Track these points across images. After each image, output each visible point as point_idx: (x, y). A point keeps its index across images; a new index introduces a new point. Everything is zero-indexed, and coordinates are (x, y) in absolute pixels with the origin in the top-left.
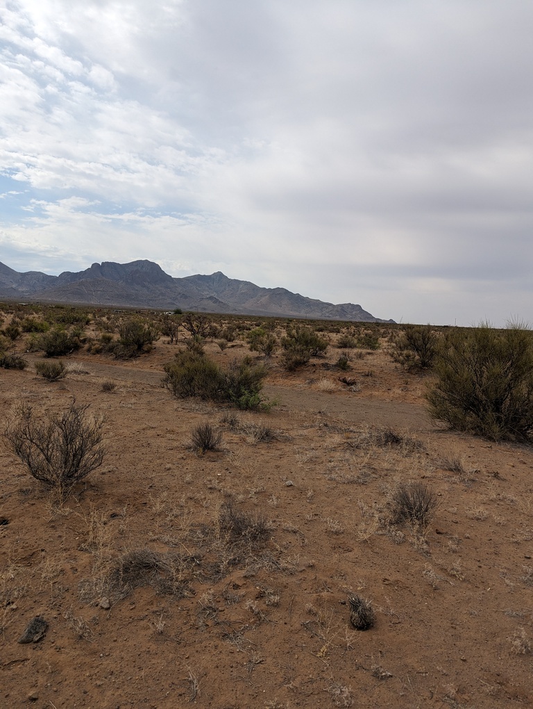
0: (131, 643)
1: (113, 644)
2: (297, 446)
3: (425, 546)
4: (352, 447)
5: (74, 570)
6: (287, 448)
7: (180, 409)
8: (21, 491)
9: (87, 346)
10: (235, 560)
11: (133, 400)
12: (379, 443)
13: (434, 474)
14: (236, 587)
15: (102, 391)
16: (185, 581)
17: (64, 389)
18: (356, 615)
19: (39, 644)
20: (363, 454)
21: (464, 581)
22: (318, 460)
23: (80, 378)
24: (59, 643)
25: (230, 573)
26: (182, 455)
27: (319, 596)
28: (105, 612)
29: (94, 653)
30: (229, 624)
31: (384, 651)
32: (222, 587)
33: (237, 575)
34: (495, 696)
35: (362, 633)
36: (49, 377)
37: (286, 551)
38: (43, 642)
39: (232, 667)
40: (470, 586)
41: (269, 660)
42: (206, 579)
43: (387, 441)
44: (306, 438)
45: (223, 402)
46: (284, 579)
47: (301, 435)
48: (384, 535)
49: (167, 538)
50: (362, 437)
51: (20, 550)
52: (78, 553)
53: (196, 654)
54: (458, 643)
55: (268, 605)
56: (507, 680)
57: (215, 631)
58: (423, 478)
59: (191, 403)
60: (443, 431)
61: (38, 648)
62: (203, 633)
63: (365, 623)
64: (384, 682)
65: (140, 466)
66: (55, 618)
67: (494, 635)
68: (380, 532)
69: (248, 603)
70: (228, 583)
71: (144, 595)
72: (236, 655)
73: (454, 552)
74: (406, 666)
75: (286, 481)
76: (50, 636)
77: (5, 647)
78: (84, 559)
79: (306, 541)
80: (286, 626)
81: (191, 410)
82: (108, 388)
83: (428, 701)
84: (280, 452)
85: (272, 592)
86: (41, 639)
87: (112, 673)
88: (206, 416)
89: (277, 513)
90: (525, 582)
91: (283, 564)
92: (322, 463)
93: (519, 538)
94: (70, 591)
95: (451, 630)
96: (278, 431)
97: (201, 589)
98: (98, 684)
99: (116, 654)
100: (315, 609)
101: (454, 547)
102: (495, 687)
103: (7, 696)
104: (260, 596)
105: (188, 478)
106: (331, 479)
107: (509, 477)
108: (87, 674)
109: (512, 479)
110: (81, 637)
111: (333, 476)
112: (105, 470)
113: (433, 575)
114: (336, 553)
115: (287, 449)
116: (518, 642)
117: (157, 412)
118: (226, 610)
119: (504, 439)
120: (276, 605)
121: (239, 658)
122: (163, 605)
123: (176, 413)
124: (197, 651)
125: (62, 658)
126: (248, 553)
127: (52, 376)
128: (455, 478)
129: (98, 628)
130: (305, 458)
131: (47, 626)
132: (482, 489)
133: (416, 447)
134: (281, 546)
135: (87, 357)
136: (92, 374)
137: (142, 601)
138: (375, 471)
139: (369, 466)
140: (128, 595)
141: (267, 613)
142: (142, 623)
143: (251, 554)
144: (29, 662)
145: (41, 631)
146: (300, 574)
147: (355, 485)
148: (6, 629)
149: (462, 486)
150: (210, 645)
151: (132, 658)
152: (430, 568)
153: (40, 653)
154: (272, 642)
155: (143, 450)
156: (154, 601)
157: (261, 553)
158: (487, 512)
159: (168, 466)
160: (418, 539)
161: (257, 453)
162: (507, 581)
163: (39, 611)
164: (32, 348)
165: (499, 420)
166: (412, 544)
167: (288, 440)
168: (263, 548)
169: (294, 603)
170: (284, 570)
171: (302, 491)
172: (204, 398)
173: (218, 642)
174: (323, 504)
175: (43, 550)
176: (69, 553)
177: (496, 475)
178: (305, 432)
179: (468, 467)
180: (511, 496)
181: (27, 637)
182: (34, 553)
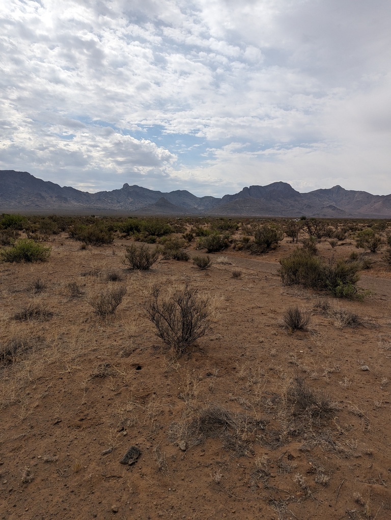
0: (193, 485)
1: (180, 482)
2: (383, 334)
5: (171, 412)
7: (285, 294)
8: (154, 347)
9: (233, 245)
10: (295, 431)
11: (251, 285)
14: (291, 457)
15: (232, 278)
16: (247, 441)
17: (208, 275)
19: (132, 467)
23: (224, 267)
24: (144, 470)
25: (289, 442)
26: (275, 332)
27: (371, 487)
28: (181, 453)
29: (166, 486)
30: (278, 491)
32: (278, 454)
33: (294, 447)
36: (200, 266)
37: (347, 433)
38: (135, 466)
42: (267, 443)
45: (321, 290)
46: (338, 461)
47: (389, 324)
49: (242, 401)
51: (141, 390)
52: (177, 400)
53: (242, 511)
55: (316, 483)
57: (264, 494)
59: (295, 290)
61: (130, 471)
62: (253, 492)
65: (241, 337)
66: (148, 449)
69: (297, 476)
70: (285, 452)
71: (214, 446)
75: (363, 365)
76: (140, 463)
77: (111, 463)
78: (180, 405)
79: (370, 427)
80: (330, 508)
81: (293, 295)
82: (236, 275)
84: (363, 338)
85: (323, 470)
86: (133, 464)
87: (172, 508)
88: (305, 301)
89: (346, 394)
91: (340, 446)
94: (164, 429)
96: (367, 318)
97: (260, 452)
98: (160, 514)
99: (180, 492)
100: (363, 500)
103: (100, 503)
104: (311, 472)
105: (273, 352)
108: (155, 503)
110: (160, 469)
112: (213, 337)
115: (371, 336)
117: (266, 295)
118: (277, 477)
120: (326, 485)
122: (225, 459)
123: (281, 297)
124: (243, 509)
125: (143, 484)
126: (309, 428)
127: (203, 266)
129: (174, 465)
131: (140, 454)
134: (343, 427)
135: (232, 253)
136: (234, 265)
137: (210, 450)
140: (201, 443)
141: (315, 490)
142: (206, 469)
143: (311, 430)
144: (122, 479)
145: (135, 457)
146: (355, 459)
148: (116, 449)
150: (256, 507)
151: (190, 499)
153: (130, 474)
155: (247, 324)
156: (220, 453)
157: (320, 431)
159: (261, 339)
161: (342, 336)
163: (140, 440)
164: (200, 247)
167: (374, 327)
168: (325, 426)
169: (343, 487)
170: (341, 452)
171: (377, 377)
172: (305, 286)
173: (263, 505)
175: (155, 393)
176: (171, 398)
181: (124, 460)
182: (149, 394)
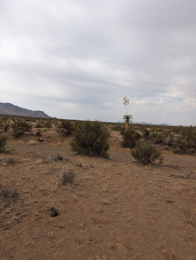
2: (25, 165)
3: (72, 189)
4: (46, 163)
6: (20, 165)
10: (6, 205)
12: (56, 160)
13: (74, 168)
14: (8, 213)
18: (53, 212)
20: (50, 165)
21: (84, 197)
22: (33, 168)
25: (5, 209)
27: (39, 210)
30: (7, 225)
31: (62, 220)
32: (2, 214)
33: (8, 210)
34: (93, 224)
35: (55, 217)
37: (26, 199)
39: (11, 237)
40: (86, 198)
41: (24, 232)
43: (58, 159)
44: (28, 161)
46: (26, 208)
47: (26, 160)
48: (59, 188)
50: (49, 159)
54: (83, 213)
55: (21, 216)
56: (96, 219)
57: (2, 228)
58: (71, 170)
60: (76, 155)
63: (55, 214)
64: (63, 228)
67: (93, 209)
68: (58, 188)
69: (14, 217)
70: (5, 213)
72: (12, 233)
73: (81, 189)
74: (69, 223)
75: (22, 177)
79: (33, 194)
80: (29, 221)
83: (76, 230)
84: (18, 167)
85: (22, 212)
89: (20, 188)
90: (100, 194)
91: (25, 203)
92: (35, 169)
93: (98, 183)
95: (81, 210)
96: (16, 160)
100: (38, 214)
101: (81, 188)
102: (93, 221)
104: (18, 214)
106: (39, 174)
107: (96, 166)
109: (96, 167)
111: (40, 173)
113: (75, 197)
114: (44, 197)
116: (99, 209)
118: (5, 221)
119: (94, 156)
120: (24, 216)
121: (13, 234)
126: (11, 202)
128: (80, 169)
130: (28, 168)
132: (88, 171)
133: (67, 160)
134: (24, 198)
138: (55, 169)
139: (53, 168)
141: (21, 219)
146: (32, 205)
147: (48, 175)
149: (82, 171)
152: (74, 195)
154: (25, 227)
157: (16, 201)
158: (90, 177)
160: (70, 188)
161: (8, 168)
162: (96, 195)
165: (92, 150)
166: (68, 190)
167: (20, 163)
168: (17, 199)
169: (31, 214)
170: (26, 205)
171: (29, 179)
173: (4, 231)
174: (37, 182)
177: (92, 166)
178: (27, 159)
179: (84, 165)
180: (96, 172)
